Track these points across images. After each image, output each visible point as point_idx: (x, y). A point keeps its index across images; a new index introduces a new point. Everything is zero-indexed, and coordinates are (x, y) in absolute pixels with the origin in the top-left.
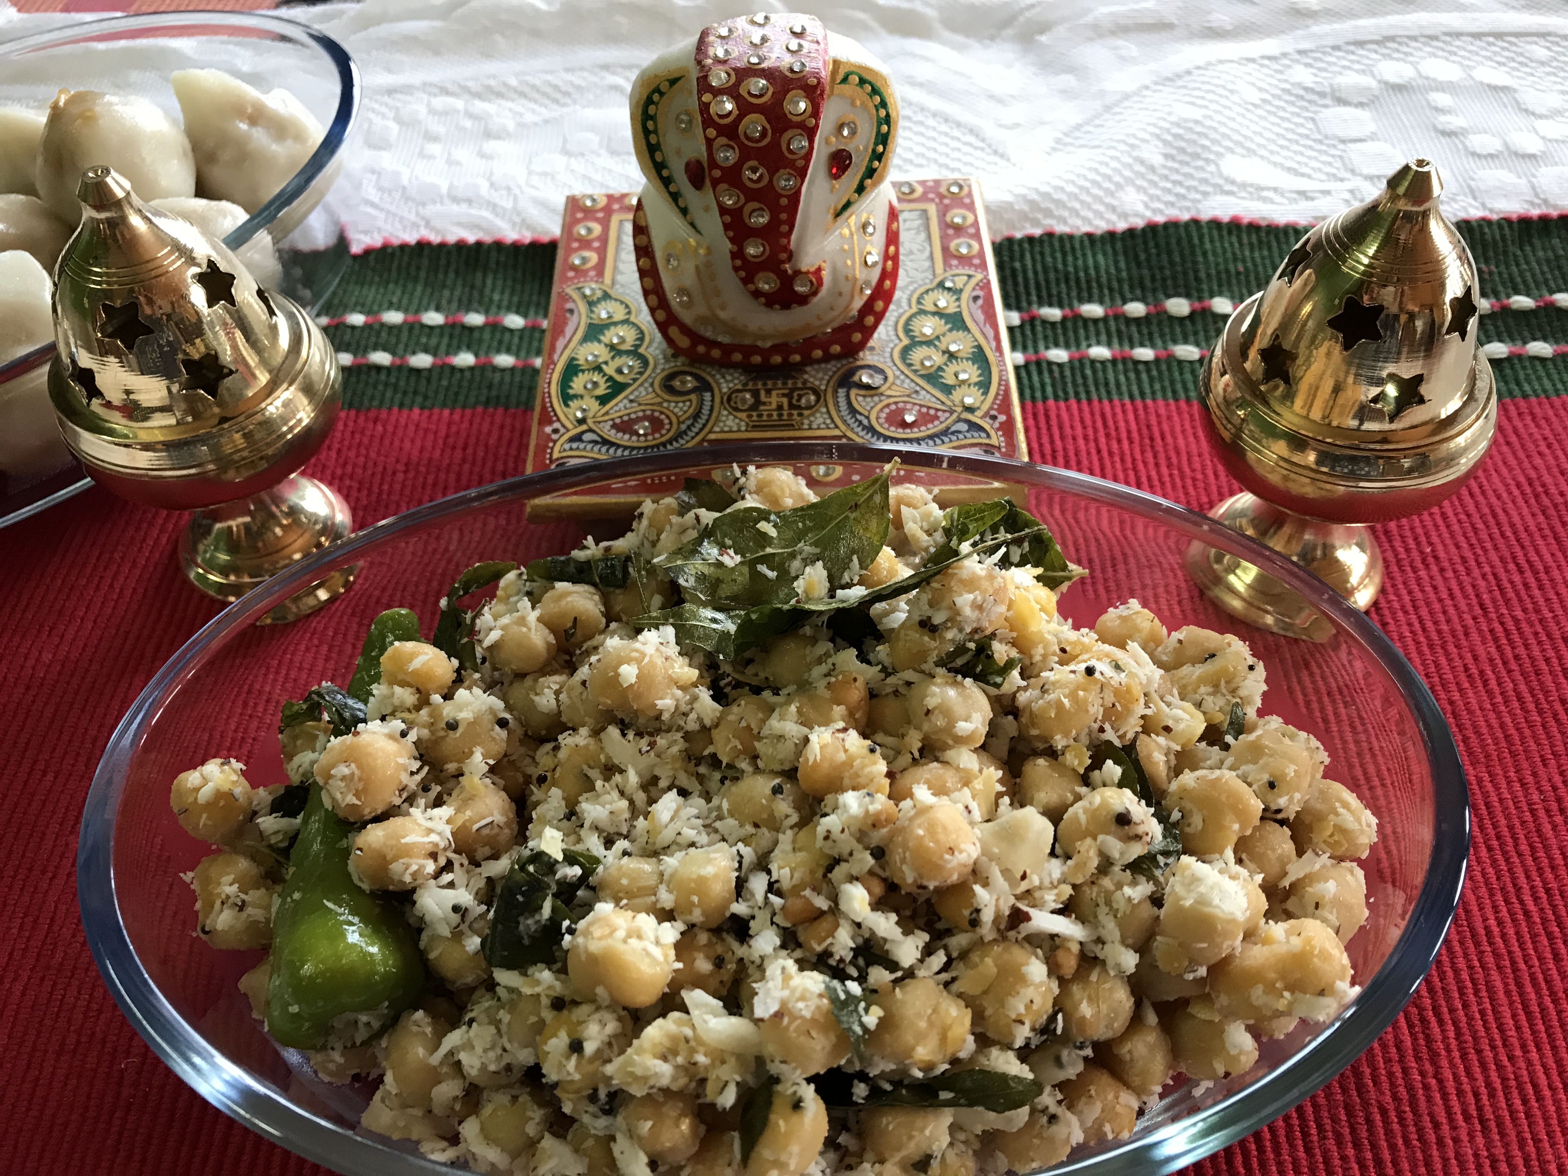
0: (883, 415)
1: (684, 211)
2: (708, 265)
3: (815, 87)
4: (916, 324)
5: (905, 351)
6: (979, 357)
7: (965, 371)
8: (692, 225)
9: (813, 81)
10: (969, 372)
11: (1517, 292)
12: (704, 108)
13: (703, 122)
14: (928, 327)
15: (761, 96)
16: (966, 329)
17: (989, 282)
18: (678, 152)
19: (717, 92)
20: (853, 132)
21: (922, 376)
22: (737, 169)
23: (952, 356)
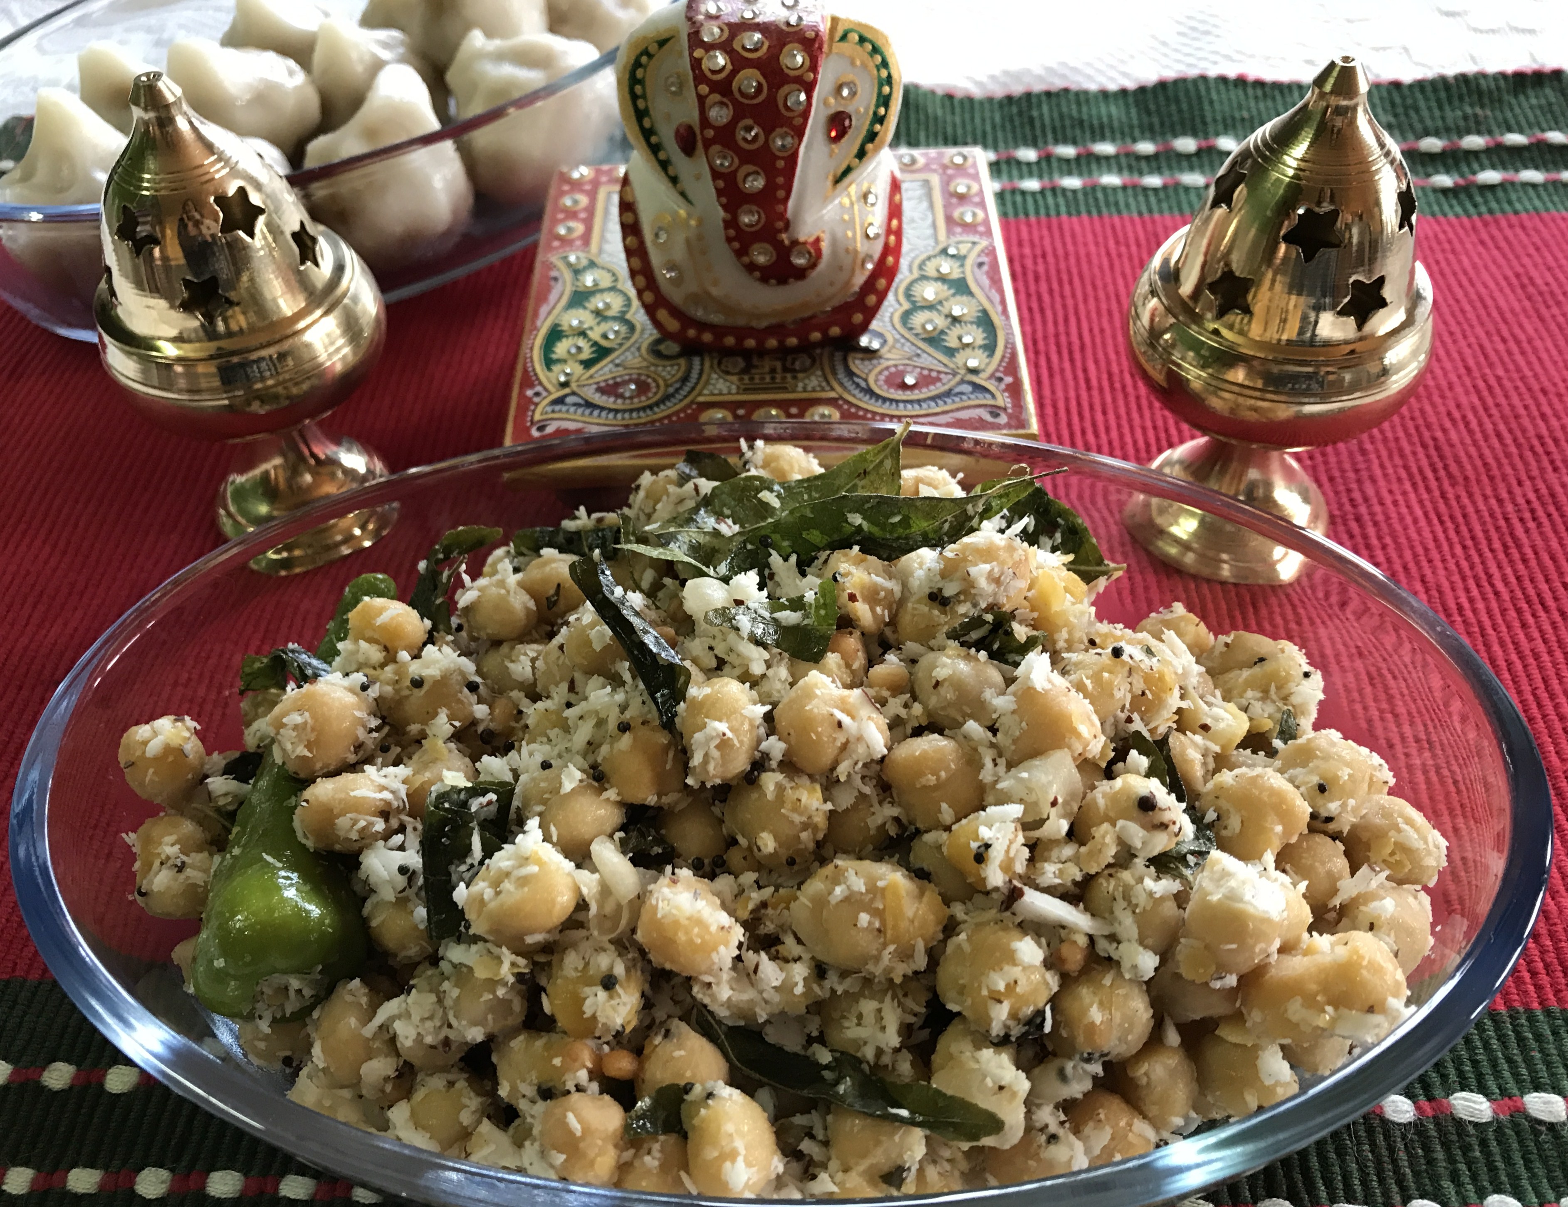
0: (882, 378)
1: (674, 180)
2: (700, 238)
3: (813, 40)
4: (917, 290)
5: (906, 316)
6: (985, 321)
7: (968, 333)
8: (683, 194)
9: (810, 34)
10: (973, 335)
11: (1510, 130)
12: (696, 64)
13: (695, 79)
14: (929, 292)
15: (756, 50)
16: (971, 294)
17: (994, 249)
18: (668, 117)
19: (710, 47)
20: (853, 94)
21: (924, 340)
22: (731, 127)
23: (955, 320)
